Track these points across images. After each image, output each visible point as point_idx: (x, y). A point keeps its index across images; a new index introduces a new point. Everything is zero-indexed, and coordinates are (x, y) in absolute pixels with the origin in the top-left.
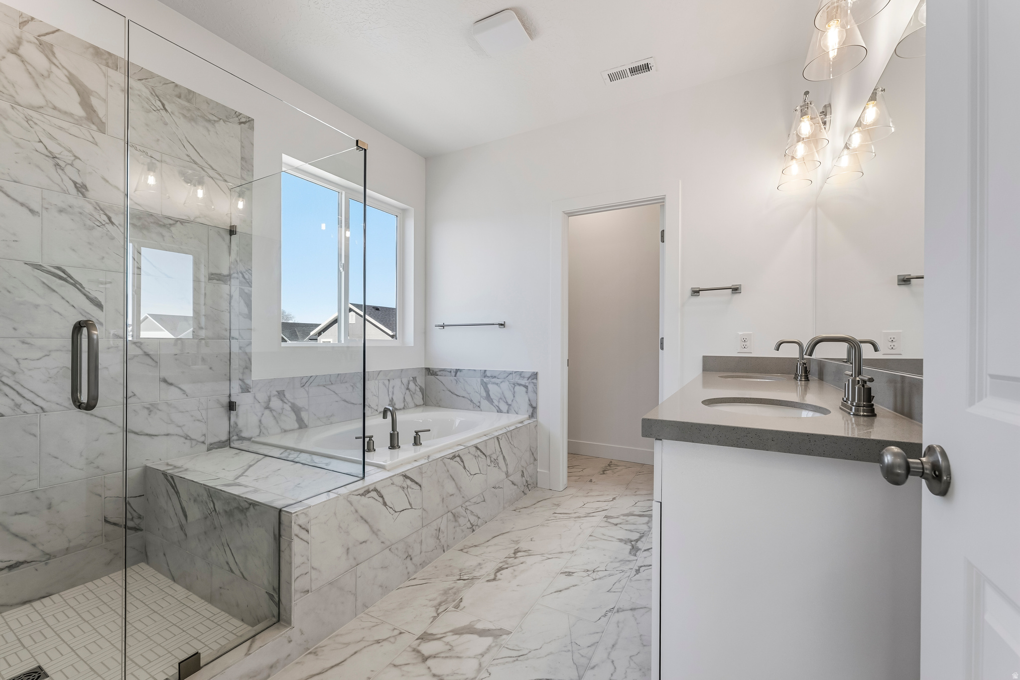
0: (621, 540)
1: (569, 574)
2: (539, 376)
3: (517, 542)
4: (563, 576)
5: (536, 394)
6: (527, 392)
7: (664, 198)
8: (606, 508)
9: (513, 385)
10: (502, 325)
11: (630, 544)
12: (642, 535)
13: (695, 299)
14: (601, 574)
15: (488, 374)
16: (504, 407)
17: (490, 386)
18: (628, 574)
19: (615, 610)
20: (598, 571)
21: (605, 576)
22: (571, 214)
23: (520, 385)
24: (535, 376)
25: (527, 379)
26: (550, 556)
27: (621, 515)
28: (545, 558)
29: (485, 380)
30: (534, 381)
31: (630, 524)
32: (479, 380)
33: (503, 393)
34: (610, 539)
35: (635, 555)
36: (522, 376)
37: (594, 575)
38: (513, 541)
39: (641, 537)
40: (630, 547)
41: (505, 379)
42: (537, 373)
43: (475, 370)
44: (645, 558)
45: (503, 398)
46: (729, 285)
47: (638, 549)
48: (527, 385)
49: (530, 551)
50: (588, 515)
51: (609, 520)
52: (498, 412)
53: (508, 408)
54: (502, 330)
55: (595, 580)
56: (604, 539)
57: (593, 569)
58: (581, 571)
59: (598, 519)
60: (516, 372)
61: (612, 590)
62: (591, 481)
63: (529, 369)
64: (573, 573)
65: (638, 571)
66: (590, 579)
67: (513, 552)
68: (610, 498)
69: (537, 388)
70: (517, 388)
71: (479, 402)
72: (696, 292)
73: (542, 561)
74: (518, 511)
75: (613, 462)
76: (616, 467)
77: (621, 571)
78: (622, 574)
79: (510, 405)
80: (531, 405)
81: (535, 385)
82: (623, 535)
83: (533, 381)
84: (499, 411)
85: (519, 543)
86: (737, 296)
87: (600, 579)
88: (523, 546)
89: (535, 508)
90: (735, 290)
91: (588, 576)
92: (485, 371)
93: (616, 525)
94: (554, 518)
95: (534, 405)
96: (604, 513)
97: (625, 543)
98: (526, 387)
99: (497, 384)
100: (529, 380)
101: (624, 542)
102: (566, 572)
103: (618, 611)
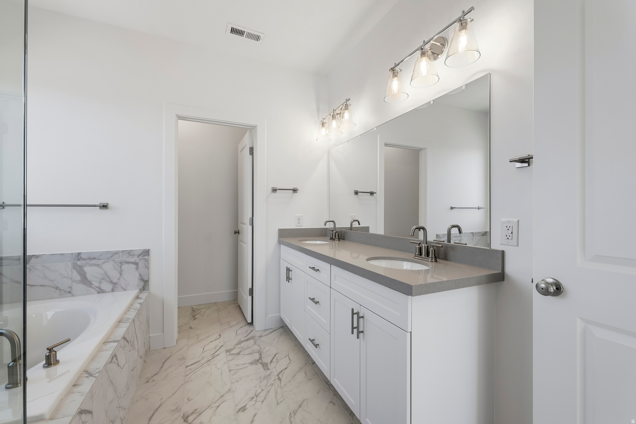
0: (251, 363)
1: (243, 409)
2: (152, 253)
3: (177, 410)
4: (241, 414)
5: (148, 268)
6: (137, 269)
7: (255, 127)
8: (221, 344)
9: (120, 264)
10: (104, 206)
11: (259, 363)
12: (259, 353)
13: (274, 195)
14: (262, 395)
15: (83, 256)
16: (106, 286)
17: (87, 269)
18: (276, 385)
19: (292, 414)
20: (259, 394)
21: (266, 395)
22: (180, 118)
23: (128, 263)
24: (146, 253)
25: (137, 256)
26: (217, 404)
27: (235, 345)
28: (214, 408)
29: (79, 263)
30: (146, 257)
31: (246, 349)
32: (70, 264)
33: (105, 273)
34: (244, 366)
35: (268, 369)
36: (131, 254)
37: (260, 398)
38: (174, 411)
39: (260, 355)
40: (261, 365)
41: (108, 259)
42: (149, 250)
43: (62, 254)
44: (275, 367)
45: (106, 277)
46: (292, 188)
47: (267, 364)
48: (137, 261)
49: (198, 411)
50: (214, 356)
51: (232, 352)
52: (99, 293)
53: (113, 287)
54: (104, 211)
55: (263, 402)
56: (241, 369)
57: (254, 395)
58: (248, 402)
59: (223, 356)
60: (122, 251)
61: (279, 402)
62: (191, 328)
63: (138, 246)
64: (245, 406)
65: (279, 379)
66: (259, 404)
67: (182, 421)
68: (216, 336)
69: (148, 264)
70: (125, 267)
71: (71, 287)
72: (274, 190)
73: (214, 412)
74: (151, 380)
75: (194, 307)
76: (200, 311)
77: (271, 385)
78: (273, 386)
79: (116, 283)
80: (142, 280)
81: (147, 261)
82: (248, 359)
83: (144, 257)
84: (101, 291)
85: (180, 409)
86: (295, 194)
87: (265, 399)
88: (187, 409)
89: (166, 370)
90: (295, 190)
91: (256, 401)
92: (80, 253)
93: (239, 354)
94: (190, 371)
95: (146, 279)
96: (223, 349)
97: (256, 364)
98: (136, 264)
99: (98, 265)
100: (140, 257)
101: (254, 363)
102: (240, 409)
103: (295, 414)
